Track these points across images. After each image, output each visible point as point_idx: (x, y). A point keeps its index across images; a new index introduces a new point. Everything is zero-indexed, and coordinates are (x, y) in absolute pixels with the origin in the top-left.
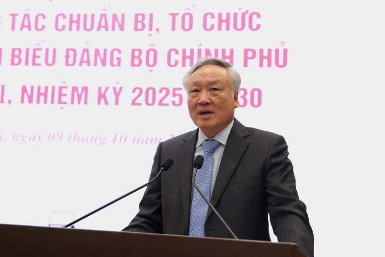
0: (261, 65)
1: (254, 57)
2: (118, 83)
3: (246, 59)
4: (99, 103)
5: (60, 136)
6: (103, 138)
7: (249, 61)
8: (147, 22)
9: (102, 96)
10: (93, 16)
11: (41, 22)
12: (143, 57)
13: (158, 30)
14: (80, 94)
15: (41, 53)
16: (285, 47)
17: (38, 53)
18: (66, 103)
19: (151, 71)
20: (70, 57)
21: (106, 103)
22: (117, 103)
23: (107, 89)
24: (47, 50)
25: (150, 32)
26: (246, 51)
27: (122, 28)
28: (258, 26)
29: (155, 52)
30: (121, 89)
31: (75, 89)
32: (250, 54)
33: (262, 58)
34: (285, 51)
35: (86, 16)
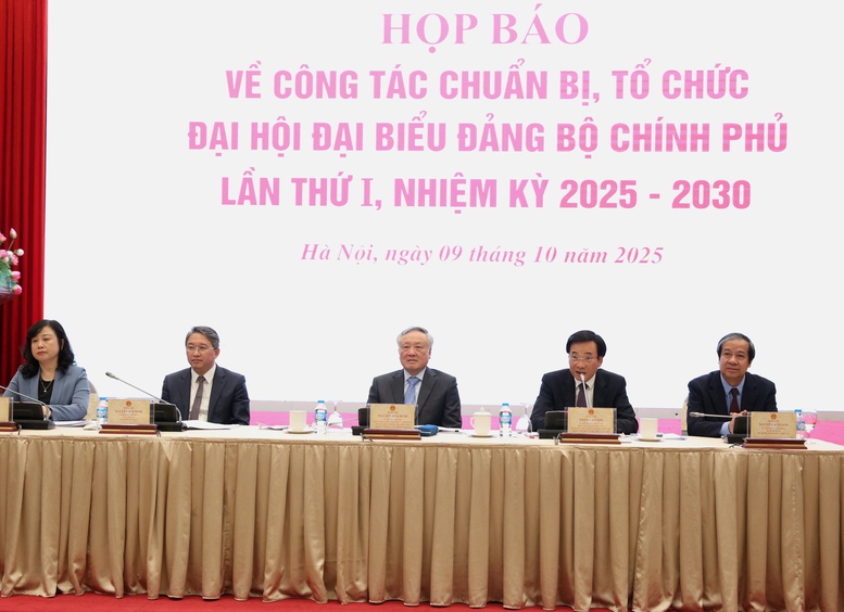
0: (748, 148)
1: (737, 137)
2: (539, 175)
3: (727, 138)
4: (513, 204)
5: (457, 252)
6: (521, 255)
7: (732, 142)
8: (579, 84)
9: (517, 194)
10: (498, 75)
11: (419, 84)
12: (576, 136)
13: (596, 96)
14: (484, 192)
15: (424, 131)
16: (782, 121)
17: (418, 131)
18: (463, 204)
19: (588, 157)
20: (466, 136)
21: (524, 204)
22: (539, 203)
23: (524, 183)
24: (431, 127)
25: (586, 100)
26: (727, 127)
27: (543, 94)
28: (745, 91)
29: (594, 128)
30: (545, 183)
31: (475, 183)
32: (732, 132)
33: (749, 137)
34: (784, 127)
35: (487, 74)
